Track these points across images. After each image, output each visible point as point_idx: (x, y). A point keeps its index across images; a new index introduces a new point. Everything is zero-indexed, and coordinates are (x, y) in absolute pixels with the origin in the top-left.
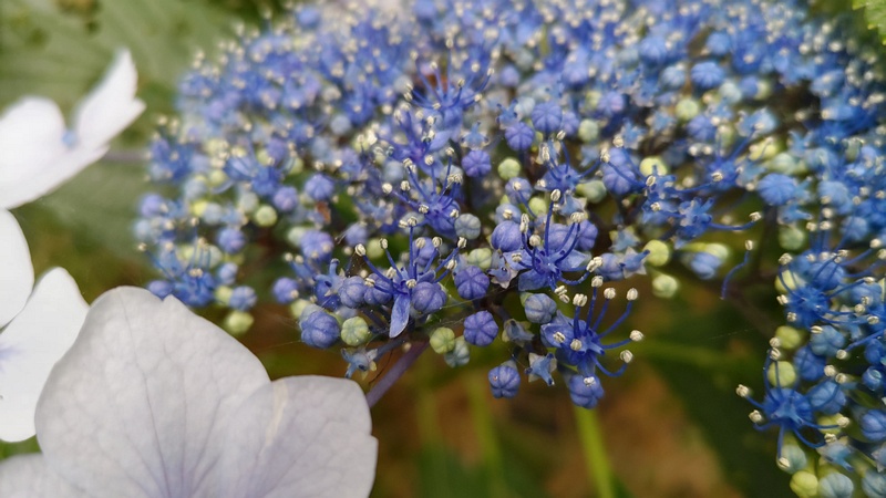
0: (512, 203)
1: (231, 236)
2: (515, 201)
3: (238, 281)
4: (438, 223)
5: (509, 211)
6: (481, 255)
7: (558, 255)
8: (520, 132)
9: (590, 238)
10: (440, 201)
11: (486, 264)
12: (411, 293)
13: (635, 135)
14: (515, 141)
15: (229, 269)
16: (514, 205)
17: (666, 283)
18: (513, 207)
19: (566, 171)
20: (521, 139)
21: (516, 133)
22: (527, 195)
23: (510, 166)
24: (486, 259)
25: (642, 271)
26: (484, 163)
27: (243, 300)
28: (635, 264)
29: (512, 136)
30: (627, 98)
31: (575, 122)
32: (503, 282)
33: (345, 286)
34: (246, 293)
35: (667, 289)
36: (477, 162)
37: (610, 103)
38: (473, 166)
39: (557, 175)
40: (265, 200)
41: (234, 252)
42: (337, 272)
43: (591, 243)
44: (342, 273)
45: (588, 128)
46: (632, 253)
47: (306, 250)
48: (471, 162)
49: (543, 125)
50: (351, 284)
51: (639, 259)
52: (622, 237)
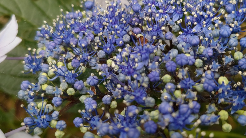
0: (167, 93)
1: (57, 100)
2: (168, 92)
3: (59, 118)
4: (138, 100)
5: (166, 96)
6: (155, 113)
7: (183, 118)
8: (171, 65)
9: (197, 109)
10: (139, 91)
11: (157, 117)
12: (127, 132)
13: (217, 66)
14: (169, 69)
15: (56, 114)
16: (169, 93)
17: (227, 127)
18: (167, 94)
19: (189, 81)
20: (171, 68)
21: (170, 65)
22: (173, 90)
23: (167, 77)
24: (157, 115)
25: (218, 123)
26: (157, 77)
27: (61, 126)
28: (214, 120)
29: (168, 66)
30: (214, 50)
31: (193, 60)
32: (163, 126)
33: (102, 127)
34: (62, 123)
35: (228, 129)
36: (154, 76)
37: (207, 52)
38: (152, 78)
39: (185, 82)
40: (71, 85)
41: (58, 106)
42: (99, 120)
43: (198, 111)
44: (101, 120)
45: (198, 62)
46: (213, 115)
47: (87, 107)
48: (152, 76)
49: (180, 63)
50: (104, 126)
51: (216, 119)
52: (210, 108)
